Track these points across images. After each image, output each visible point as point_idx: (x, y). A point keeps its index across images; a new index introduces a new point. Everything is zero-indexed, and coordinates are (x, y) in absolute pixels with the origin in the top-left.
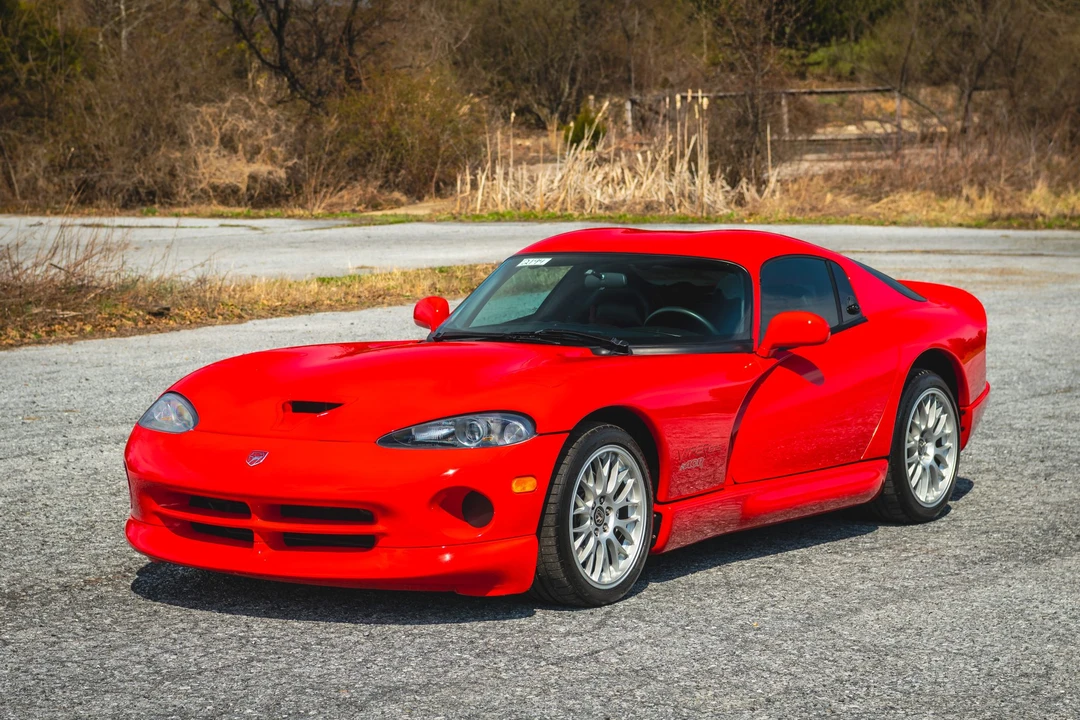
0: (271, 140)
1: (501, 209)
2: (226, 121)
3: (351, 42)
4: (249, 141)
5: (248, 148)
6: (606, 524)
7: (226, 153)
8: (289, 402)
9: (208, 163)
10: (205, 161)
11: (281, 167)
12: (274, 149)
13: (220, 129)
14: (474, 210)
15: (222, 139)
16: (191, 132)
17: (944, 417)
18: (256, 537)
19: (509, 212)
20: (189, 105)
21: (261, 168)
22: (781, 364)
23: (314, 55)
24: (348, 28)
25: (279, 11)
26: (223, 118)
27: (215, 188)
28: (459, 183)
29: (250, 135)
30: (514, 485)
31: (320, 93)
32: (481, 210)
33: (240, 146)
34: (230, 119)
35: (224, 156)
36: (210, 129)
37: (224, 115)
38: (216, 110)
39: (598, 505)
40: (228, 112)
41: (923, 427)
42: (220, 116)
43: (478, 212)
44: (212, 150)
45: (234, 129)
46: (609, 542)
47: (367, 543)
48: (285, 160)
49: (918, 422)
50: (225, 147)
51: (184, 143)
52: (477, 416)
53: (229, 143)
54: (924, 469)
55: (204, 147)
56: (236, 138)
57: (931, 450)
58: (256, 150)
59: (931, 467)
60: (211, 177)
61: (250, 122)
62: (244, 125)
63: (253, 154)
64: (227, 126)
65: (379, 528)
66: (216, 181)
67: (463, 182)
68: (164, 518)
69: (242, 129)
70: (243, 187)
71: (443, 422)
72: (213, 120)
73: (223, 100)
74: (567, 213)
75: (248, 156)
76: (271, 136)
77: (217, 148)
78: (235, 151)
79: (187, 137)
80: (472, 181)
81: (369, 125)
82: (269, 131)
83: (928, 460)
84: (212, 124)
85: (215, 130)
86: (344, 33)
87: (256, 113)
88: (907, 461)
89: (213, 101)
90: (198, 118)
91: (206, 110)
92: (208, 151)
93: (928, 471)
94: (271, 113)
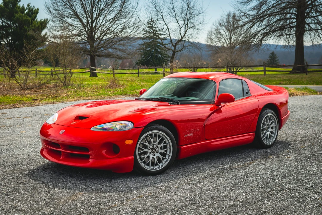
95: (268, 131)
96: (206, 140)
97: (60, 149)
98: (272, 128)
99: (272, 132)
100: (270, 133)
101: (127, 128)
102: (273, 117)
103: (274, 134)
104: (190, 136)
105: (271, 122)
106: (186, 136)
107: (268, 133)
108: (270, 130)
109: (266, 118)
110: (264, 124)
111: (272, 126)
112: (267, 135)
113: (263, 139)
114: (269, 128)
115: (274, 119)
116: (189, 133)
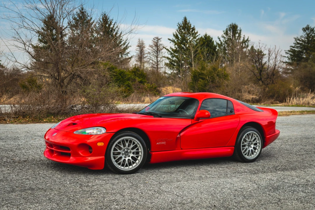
1: (294, 104)
6: (129, 155)
7: (248, 94)
8: (71, 123)
9: (245, 95)
11: (258, 97)
12: (257, 93)
15: (248, 92)
16: (243, 90)
17: (257, 138)
20: (243, 86)
21: (254, 97)
24: (273, 72)
25: (260, 70)
27: (246, 100)
28: (287, 100)
29: (253, 91)
30: (98, 144)
31: (267, 84)
32: (290, 105)
34: (250, 88)
39: (126, 150)
41: (249, 140)
42: (248, 87)
45: (250, 90)
46: (129, 160)
47: (69, 155)
48: (259, 95)
49: (247, 139)
51: (242, 92)
53: (249, 92)
55: (245, 93)
56: (250, 91)
58: (254, 93)
59: (252, 150)
62: (252, 89)
63: (253, 94)
64: (249, 90)
65: (70, 152)
66: (246, 99)
67: (288, 99)
70: (251, 100)
73: (249, 85)
74: (305, 106)
76: (257, 91)
78: (250, 94)
79: (242, 91)
81: (274, 90)
85: (247, 90)
86: (272, 74)
87: (254, 87)
88: (242, 148)
89: (247, 85)
90: (244, 88)
91: (246, 87)
94: (257, 87)
96: (182, 149)
97: (53, 148)
98: (256, 144)
99: (255, 148)
102: (256, 135)
103: (257, 150)
104: (162, 144)
105: (253, 138)
106: (158, 143)
107: (250, 149)
108: (252, 146)
109: (247, 135)
110: (245, 140)
111: (255, 142)
112: (249, 150)
113: (244, 154)
114: (252, 144)
116: (162, 141)
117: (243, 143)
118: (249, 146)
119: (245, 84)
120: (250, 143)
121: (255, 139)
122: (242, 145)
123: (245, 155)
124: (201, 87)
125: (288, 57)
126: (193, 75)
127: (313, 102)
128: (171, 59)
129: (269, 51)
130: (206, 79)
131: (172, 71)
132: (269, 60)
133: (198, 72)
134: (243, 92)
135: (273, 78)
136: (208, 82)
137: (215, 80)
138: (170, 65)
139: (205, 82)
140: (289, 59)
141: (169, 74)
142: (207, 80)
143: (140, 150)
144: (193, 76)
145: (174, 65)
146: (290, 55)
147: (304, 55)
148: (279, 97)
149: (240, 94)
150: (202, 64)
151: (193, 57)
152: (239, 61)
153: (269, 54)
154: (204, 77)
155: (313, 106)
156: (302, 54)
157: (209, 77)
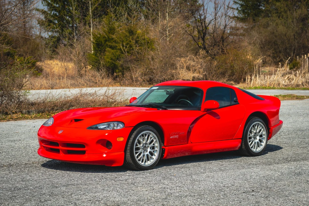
0: (199, 67)
1: (257, 86)
2: (188, 62)
3: (223, 41)
4: (193, 68)
5: (193, 69)
6: (147, 150)
7: (187, 71)
8: (74, 119)
9: (182, 73)
10: (181, 73)
11: (202, 75)
12: (200, 70)
13: (186, 64)
14: (250, 86)
15: (186, 67)
16: (178, 65)
17: (262, 129)
18: (60, 151)
19: (259, 87)
20: (178, 58)
21: (196, 75)
22: (208, 113)
23: (213, 45)
24: (222, 38)
25: (203, 33)
26: (187, 62)
28: (246, 79)
29: (194, 66)
30: (117, 139)
31: (214, 55)
32: (252, 86)
33: (191, 69)
34: (189, 62)
35: (187, 72)
36: (183, 65)
37: (187, 60)
38: (185, 60)
39: (144, 145)
40: (188, 60)
41: (255, 132)
42: (186, 61)
43: (251, 87)
44: (184, 70)
45: (190, 64)
46: (147, 155)
47: (84, 152)
48: (203, 73)
49: (253, 130)
50: (187, 69)
51: (176, 68)
52: (111, 122)
53: (188, 68)
54: (255, 143)
55: (182, 69)
56: (190, 67)
57: (258, 138)
58: (195, 70)
60: (183, 77)
61: (194, 63)
62: (192, 63)
64: (188, 64)
65: (85, 149)
66: (184, 78)
67: (248, 78)
68: (44, 147)
69: (192, 64)
71: (104, 124)
72: (184, 62)
73: (187, 57)
74: (274, 87)
75: (193, 72)
76: (199, 66)
77: (185, 69)
78: (190, 70)
80: (250, 78)
81: (226, 63)
82: (199, 65)
83: (257, 140)
84: (184, 63)
86: (221, 39)
87: (196, 60)
88: (248, 140)
89: (184, 57)
90: (180, 61)
91: (183, 59)
92: (183, 70)
93: (256, 143)
94: (200, 60)
95: (257, 139)
96: (191, 143)
98: (261, 136)
99: (261, 141)
100: (259, 142)
101: (118, 128)
102: (261, 126)
103: (263, 142)
104: (175, 137)
105: (259, 130)
106: (171, 137)
109: (253, 126)
110: (251, 132)
111: (260, 133)
113: (250, 147)
114: (257, 135)
115: (263, 128)
116: (175, 135)
117: (249, 135)
118: (255, 138)
119: (181, 56)
120: (256, 135)
121: (261, 130)
122: (248, 137)
123: (252, 147)
124: (110, 61)
125: (237, 9)
126: (96, 41)
127: (285, 82)
128: (48, 14)
129: (215, 3)
130: (118, 47)
131: (50, 34)
132: (215, 18)
133: (104, 37)
134: (178, 68)
135: (223, 45)
136: (122, 53)
137: (133, 49)
138: (47, 24)
139: (117, 53)
140: (239, 12)
141: (45, 38)
142: (121, 49)
143: (156, 145)
144: (96, 43)
145: (55, 24)
146: (240, 6)
147: (263, 5)
148: (234, 74)
149: (174, 71)
150: (110, 24)
151: (91, 11)
152: (167, 18)
153: (215, 9)
154: (114, 44)
155: (286, 87)
156: (259, 4)
157: (123, 46)
